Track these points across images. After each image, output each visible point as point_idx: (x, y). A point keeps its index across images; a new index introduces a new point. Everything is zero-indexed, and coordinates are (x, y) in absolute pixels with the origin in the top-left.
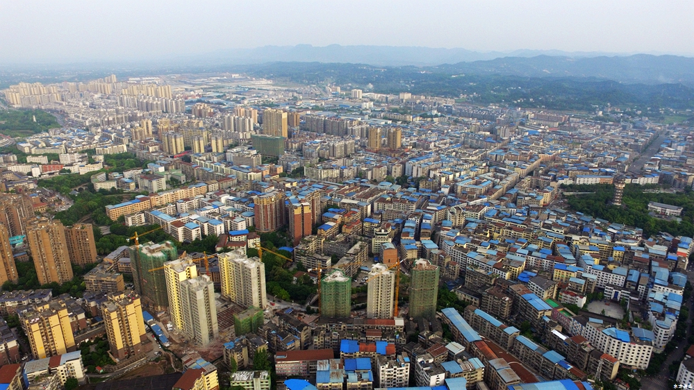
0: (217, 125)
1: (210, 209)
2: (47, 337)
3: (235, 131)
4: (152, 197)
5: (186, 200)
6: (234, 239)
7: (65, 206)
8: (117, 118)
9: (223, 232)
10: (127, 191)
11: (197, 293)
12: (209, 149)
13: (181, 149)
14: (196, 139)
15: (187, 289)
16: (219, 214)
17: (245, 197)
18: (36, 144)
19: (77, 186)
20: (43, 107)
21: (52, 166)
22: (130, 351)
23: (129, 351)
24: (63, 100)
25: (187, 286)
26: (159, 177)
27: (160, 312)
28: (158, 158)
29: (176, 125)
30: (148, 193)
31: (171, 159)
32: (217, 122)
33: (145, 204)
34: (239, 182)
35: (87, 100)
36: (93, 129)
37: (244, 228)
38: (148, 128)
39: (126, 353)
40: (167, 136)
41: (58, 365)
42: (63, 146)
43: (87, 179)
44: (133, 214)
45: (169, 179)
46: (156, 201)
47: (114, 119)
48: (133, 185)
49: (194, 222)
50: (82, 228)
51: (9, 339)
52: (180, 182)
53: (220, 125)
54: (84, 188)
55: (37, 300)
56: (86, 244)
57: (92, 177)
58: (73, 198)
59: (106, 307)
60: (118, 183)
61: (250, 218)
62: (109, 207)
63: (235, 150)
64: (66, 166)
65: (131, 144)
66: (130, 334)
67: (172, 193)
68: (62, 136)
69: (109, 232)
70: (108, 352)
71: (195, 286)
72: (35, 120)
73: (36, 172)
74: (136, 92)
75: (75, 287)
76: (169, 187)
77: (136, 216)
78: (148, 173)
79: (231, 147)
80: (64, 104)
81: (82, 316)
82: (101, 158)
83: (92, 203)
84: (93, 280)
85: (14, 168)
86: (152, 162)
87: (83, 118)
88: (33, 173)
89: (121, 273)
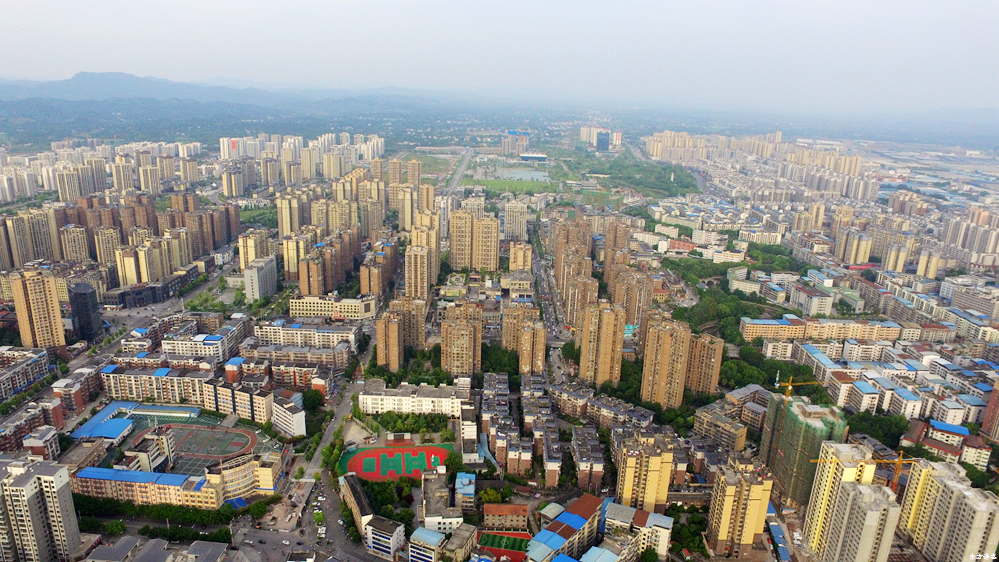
0: (930, 231)
1: (900, 369)
2: (640, 480)
3: (963, 246)
4: (809, 323)
5: (862, 342)
6: (938, 436)
7: (688, 301)
8: (775, 194)
9: (916, 416)
10: (772, 302)
11: (869, 513)
12: (911, 268)
13: (863, 258)
14: (894, 249)
15: (851, 498)
16: (914, 382)
17: (969, 368)
18: (668, 211)
19: (706, 277)
20: (683, 164)
21: (682, 243)
22: (732, 549)
23: (732, 547)
24: (708, 158)
25: (852, 494)
26: (824, 294)
27: (788, 508)
28: (825, 264)
29: (863, 221)
30: (802, 315)
31: (845, 271)
32: (931, 226)
33: (796, 331)
34: (959, 339)
35: (737, 161)
36: (741, 204)
37: (958, 421)
38: (817, 216)
39: (726, 549)
40: (848, 235)
41: (643, 525)
42: (700, 219)
43: (722, 271)
44: (777, 341)
45: (837, 301)
46: (813, 329)
47: (770, 193)
48: (782, 296)
49: (870, 382)
50: (711, 343)
51: (597, 460)
52: (854, 310)
53: (935, 232)
54: (715, 283)
55: (634, 420)
56: (709, 366)
57: (729, 270)
58: (700, 292)
59: (723, 474)
60: (761, 288)
61: (973, 409)
62: (746, 320)
63: (960, 280)
64: (699, 247)
65: (788, 235)
66: (742, 527)
67: (841, 325)
68: (701, 205)
69: (736, 355)
70: (703, 533)
71: (867, 499)
72: (672, 179)
73: (663, 246)
74: (806, 161)
75: (681, 420)
76: (835, 314)
77: (781, 344)
78: (806, 284)
79: (951, 273)
80: (709, 163)
81: (682, 467)
82: (744, 246)
83: (724, 307)
84: (706, 419)
85: (641, 236)
86: (814, 268)
87: (729, 186)
88: (659, 247)
89: (745, 424)
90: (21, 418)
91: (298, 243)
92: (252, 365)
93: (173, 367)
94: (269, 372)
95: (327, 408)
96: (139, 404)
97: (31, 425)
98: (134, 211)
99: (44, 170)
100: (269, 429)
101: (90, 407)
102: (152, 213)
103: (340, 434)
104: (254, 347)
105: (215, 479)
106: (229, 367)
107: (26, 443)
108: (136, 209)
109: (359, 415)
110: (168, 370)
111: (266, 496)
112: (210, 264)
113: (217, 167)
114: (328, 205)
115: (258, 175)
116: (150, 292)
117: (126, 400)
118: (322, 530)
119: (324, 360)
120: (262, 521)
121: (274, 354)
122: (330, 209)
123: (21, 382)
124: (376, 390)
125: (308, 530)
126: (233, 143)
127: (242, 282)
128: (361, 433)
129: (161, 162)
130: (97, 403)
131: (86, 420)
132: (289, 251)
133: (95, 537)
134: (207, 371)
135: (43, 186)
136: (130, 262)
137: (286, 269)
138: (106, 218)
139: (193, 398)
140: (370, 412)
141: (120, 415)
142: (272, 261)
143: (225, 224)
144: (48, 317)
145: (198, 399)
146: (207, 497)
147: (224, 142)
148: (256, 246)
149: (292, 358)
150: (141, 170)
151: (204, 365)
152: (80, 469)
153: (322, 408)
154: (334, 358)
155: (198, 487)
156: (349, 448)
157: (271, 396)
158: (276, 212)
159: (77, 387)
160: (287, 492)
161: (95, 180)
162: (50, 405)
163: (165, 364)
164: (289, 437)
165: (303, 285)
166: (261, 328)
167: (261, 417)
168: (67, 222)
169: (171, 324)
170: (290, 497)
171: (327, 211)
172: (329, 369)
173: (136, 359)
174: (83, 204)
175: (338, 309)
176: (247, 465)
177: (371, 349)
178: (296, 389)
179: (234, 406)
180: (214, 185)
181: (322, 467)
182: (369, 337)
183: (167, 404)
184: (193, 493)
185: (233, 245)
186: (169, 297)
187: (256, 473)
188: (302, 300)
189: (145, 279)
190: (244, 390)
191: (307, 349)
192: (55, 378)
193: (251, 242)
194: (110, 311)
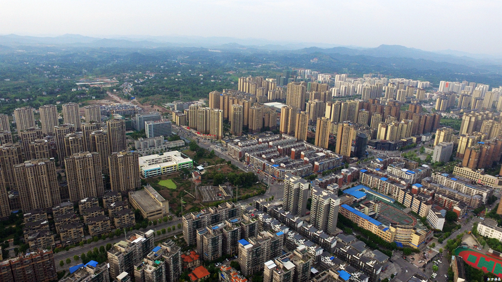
90: (328, 178)
91: (468, 139)
92: (426, 190)
93: (389, 179)
94: (433, 195)
95: (458, 223)
96: (371, 189)
97: (331, 182)
98: (391, 108)
99: (359, 85)
100: (424, 221)
101: (352, 184)
102: (398, 110)
103: (461, 237)
104: (429, 182)
105: (393, 229)
106: (414, 187)
107: (328, 187)
108: (392, 107)
109: (475, 233)
110: (387, 179)
111: (413, 247)
112: (419, 139)
113: (435, 95)
114: (493, 123)
115: (456, 102)
116: (388, 145)
117: (366, 186)
118: (435, 275)
119: (465, 200)
120: (408, 257)
121: (438, 188)
122: (494, 126)
123: (331, 166)
124: (490, 225)
125: (428, 271)
126: (447, 84)
127: (432, 152)
128: (473, 242)
129: (408, 88)
130: (355, 183)
131: (349, 188)
132: (462, 142)
133: (341, 231)
134: (403, 185)
135: (356, 92)
136: (383, 129)
137: (458, 151)
138: (378, 109)
139: (394, 195)
140: (483, 234)
141: (362, 190)
142: (451, 145)
143: (431, 122)
144: (347, 144)
145: (396, 196)
146: (387, 236)
147: (442, 83)
148: (445, 136)
149: (447, 193)
150: (398, 91)
151: (403, 182)
152: (343, 204)
153: (455, 222)
154: (471, 201)
155: (385, 230)
156: (463, 246)
157: (430, 206)
158: (461, 123)
159: (350, 174)
160: (423, 251)
161: (377, 93)
162: (339, 177)
163: (386, 176)
164: (433, 228)
165: (465, 161)
166: (435, 175)
167: (422, 214)
168: (363, 108)
169: (394, 160)
170: (424, 253)
171: (492, 127)
172: (466, 205)
173: (375, 170)
174: (371, 101)
175: (482, 179)
176: (409, 230)
177: (495, 205)
178: (444, 208)
179: (411, 204)
180: (431, 103)
181: (445, 248)
182: (496, 198)
183: (382, 194)
184: (382, 231)
185: (432, 134)
186: (396, 150)
187: (412, 235)
188: (462, 168)
189: (388, 138)
190: (417, 198)
191: (456, 192)
192: (343, 168)
193: (442, 134)
194: (369, 148)
